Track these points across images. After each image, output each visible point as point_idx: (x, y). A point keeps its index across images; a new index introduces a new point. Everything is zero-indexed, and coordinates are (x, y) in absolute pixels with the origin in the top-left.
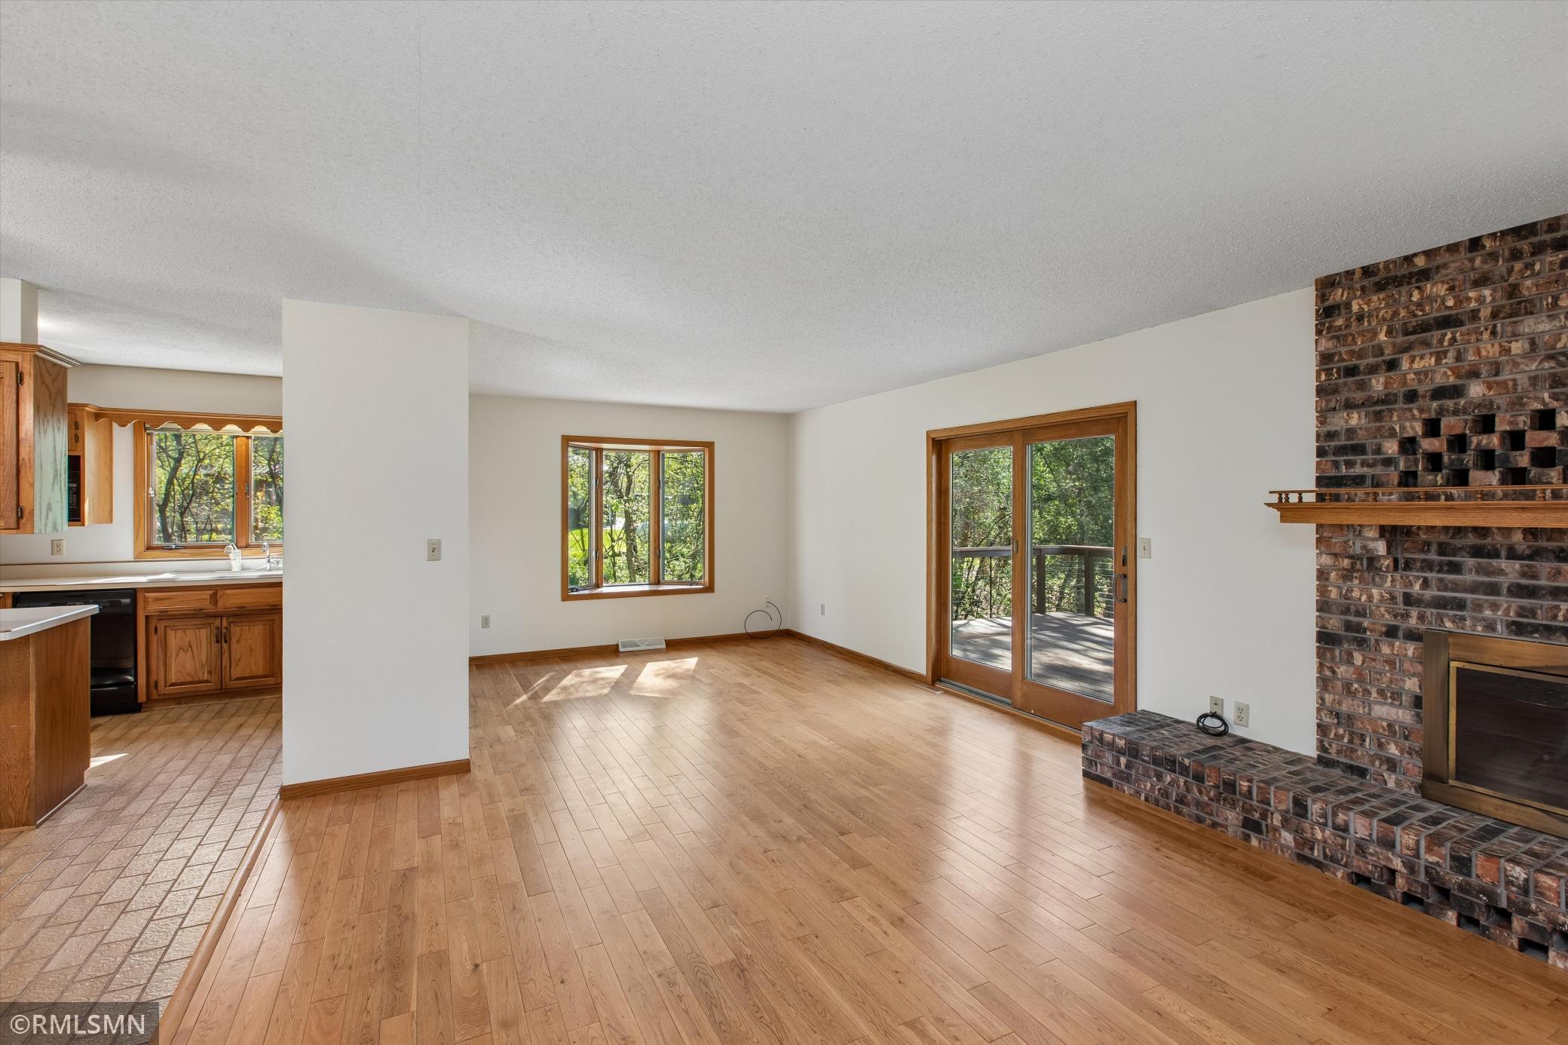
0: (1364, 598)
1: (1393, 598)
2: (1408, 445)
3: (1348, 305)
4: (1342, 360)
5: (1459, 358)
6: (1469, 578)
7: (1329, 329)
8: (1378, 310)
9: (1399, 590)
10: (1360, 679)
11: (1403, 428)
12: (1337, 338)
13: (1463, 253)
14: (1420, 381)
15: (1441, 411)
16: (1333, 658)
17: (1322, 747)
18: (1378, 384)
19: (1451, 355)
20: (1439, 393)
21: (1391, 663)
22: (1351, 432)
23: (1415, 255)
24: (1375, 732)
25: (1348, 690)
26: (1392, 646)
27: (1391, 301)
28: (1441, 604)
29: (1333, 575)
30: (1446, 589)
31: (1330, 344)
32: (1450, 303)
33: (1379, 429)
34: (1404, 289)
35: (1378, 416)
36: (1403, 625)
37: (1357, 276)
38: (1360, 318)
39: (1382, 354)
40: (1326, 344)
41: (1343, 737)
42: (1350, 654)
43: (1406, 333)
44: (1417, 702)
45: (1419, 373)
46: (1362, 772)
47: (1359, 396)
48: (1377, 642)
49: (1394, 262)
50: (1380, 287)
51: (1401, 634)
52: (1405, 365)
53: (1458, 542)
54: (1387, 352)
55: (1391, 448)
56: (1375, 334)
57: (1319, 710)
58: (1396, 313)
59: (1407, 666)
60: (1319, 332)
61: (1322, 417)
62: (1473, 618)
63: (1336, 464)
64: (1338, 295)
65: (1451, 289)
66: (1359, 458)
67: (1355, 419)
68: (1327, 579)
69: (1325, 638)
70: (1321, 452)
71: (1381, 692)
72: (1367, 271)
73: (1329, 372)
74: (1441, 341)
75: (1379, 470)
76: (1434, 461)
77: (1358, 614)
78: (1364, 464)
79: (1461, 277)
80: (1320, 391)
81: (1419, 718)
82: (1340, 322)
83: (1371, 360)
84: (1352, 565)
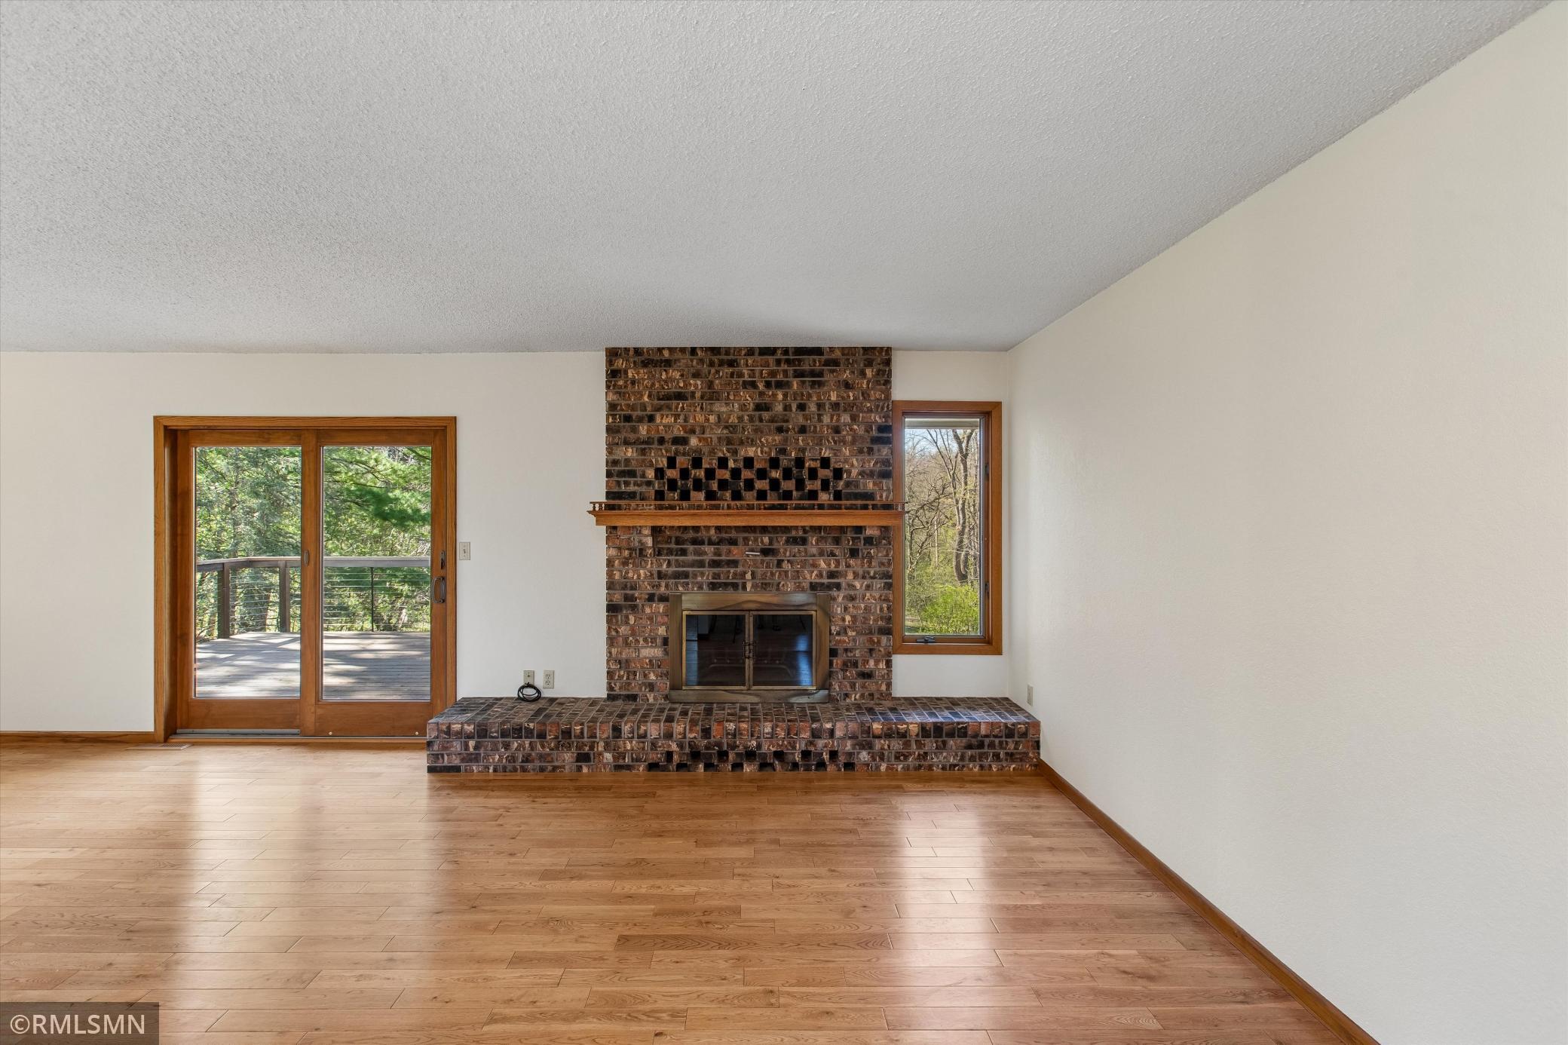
0: (635, 577)
1: (652, 575)
2: (660, 473)
3: (626, 372)
4: (622, 410)
5: (686, 420)
6: (691, 558)
7: (614, 385)
8: (644, 379)
9: (655, 569)
10: (633, 634)
11: (657, 461)
12: (620, 393)
13: (688, 355)
14: (666, 432)
15: (677, 453)
16: (617, 621)
17: (610, 688)
18: (643, 430)
19: (682, 417)
20: (677, 441)
21: (650, 619)
22: (627, 461)
23: (663, 348)
24: (642, 667)
25: (627, 644)
26: (651, 607)
27: (652, 377)
28: (677, 576)
29: (617, 562)
30: (679, 567)
31: (615, 397)
32: (682, 385)
33: (643, 461)
34: (658, 369)
35: (643, 452)
36: (658, 593)
37: (631, 353)
38: (633, 383)
39: (646, 410)
40: (612, 397)
41: (623, 676)
42: (627, 617)
43: (659, 399)
44: (665, 641)
45: (667, 427)
46: (633, 698)
47: (632, 437)
48: (643, 605)
49: (652, 349)
50: (645, 364)
51: (656, 599)
52: (658, 420)
53: (686, 536)
54: (648, 409)
55: (650, 474)
56: (642, 396)
57: (608, 661)
58: (653, 385)
59: (659, 619)
60: (608, 387)
61: (610, 449)
62: (693, 582)
63: (618, 483)
64: (620, 363)
65: (682, 375)
66: (632, 480)
67: (630, 452)
68: (613, 566)
69: (612, 609)
70: (609, 474)
71: (646, 640)
72: (638, 351)
73: (614, 418)
74: (677, 408)
75: (644, 489)
76: (672, 485)
77: (633, 588)
78: (635, 484)
79: (686, 369)
80: (610, 430)
81: (666, 652)
82: (621, 383)
83: (639, 413)
84: (631, 554)
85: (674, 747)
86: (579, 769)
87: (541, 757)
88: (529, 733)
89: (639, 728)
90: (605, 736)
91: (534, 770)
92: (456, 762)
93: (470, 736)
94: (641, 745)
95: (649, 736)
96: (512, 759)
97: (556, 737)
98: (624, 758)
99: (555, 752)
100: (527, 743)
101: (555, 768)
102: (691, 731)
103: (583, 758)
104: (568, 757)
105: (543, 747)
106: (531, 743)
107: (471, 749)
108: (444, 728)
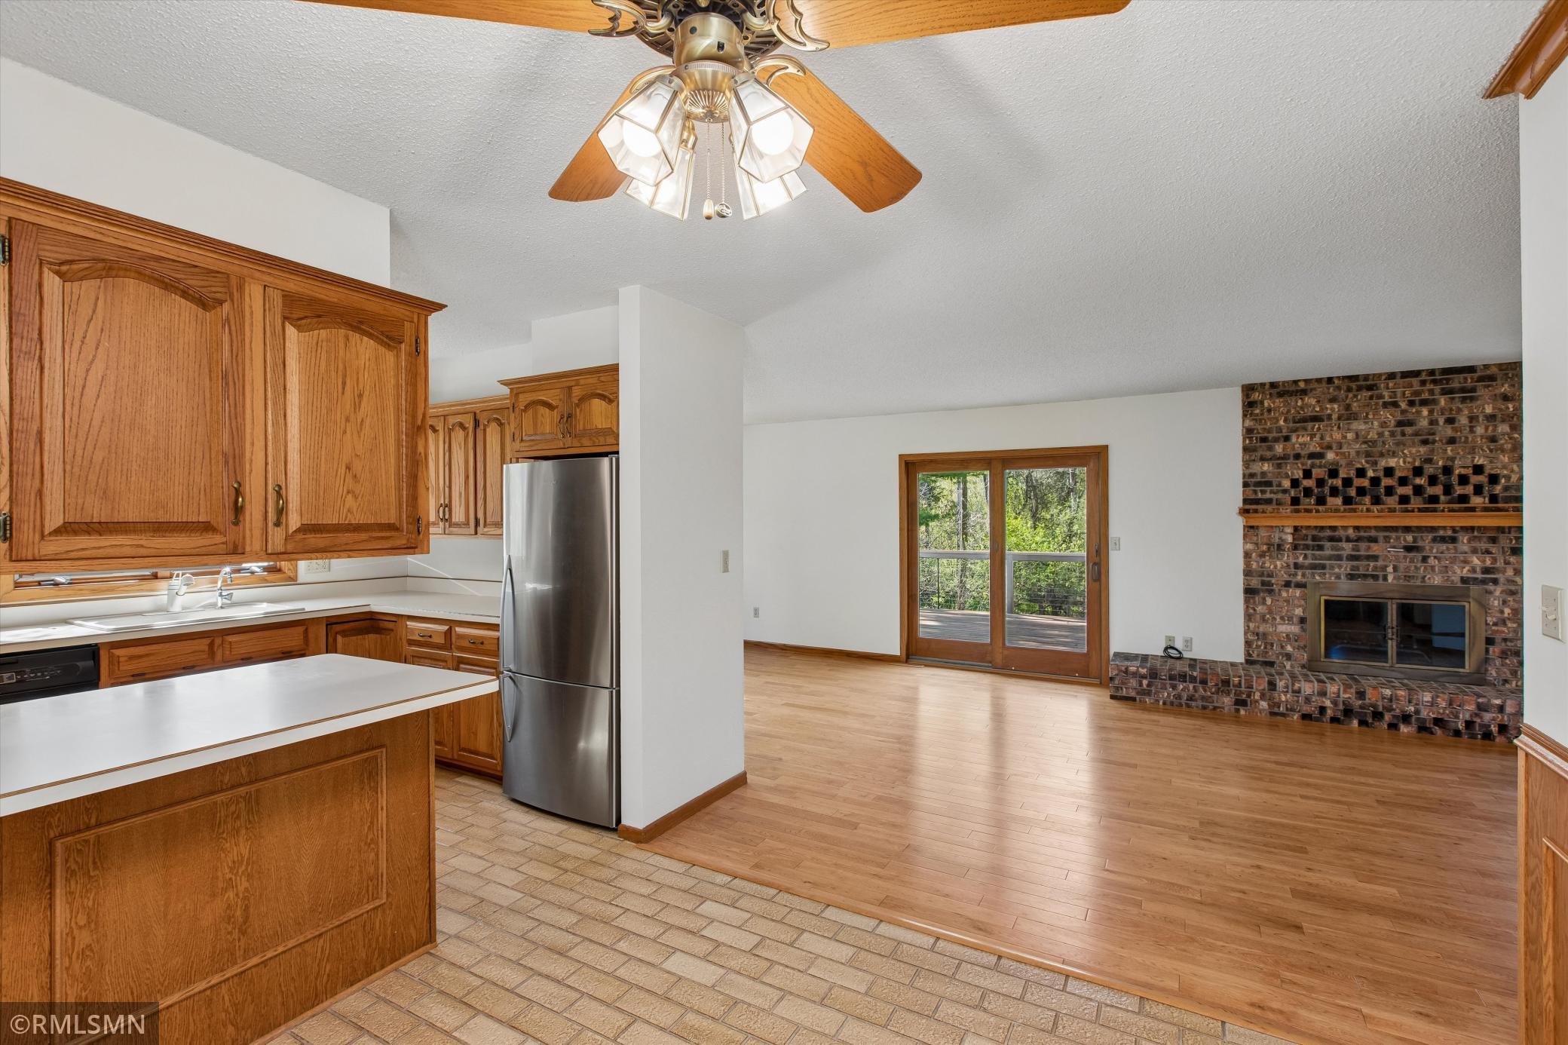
0: (1272, 567)
1: (1288, 566)
2: (1295, 483)
3: (1262, 403)
4: (1259, 433)
5: (1322, 438)
6: (1328, 552)
7: (1251, 414)
8: (1279, 407)
9: (1292, 561)
10: (1270, 612)
11: (1292, 473)
12: (1256, 420)
13: (1324, 385)
14: (1302, 449)
15: (1313, 466)
16: (1254, 602)
17: (1248, 654)
18: (1279, 448)
19: (1318, 436)
20: (1312, 456)
21: (1287, 601)
22: (1264, 474)
23: (1299, 381)
24: (1279, 640)
25: (1264, 619)
26: (1288, 592)
27: (1286, 402)
28: (1314, 567)
29: (1254, 554)
30: (1316, 559)
31: (1252, 423)
32: (1318, 409)
33: (1279, 473)
34: (1294, 398)
35: (1279, 466)
36: (1294, 580)
37: (1267, 387)
38: (1269, 411)
39: (1281, 432)
40: (1248, 423)
41: (1260, 646)
42: (1264, 599)
43: (1294, 422)
44: (1302, 620)
45: (1302, 445)
46: (1271, 664)
47: (1268, 454)
48: (1280, 590)
49: (1288, 382)
50: (1280, 395)
51: (1293, 585)
52: (1294, 440)
53: (1321, 534)
54: (1284, 431)
55: (1287, 484)
56: (1278, 421)
57: (1246, 633)
58: (1289, 411)
59: (1296, 602)
60: (1245, 416)
61: (1246, 464)
62: (1330, 573)
63: (1255, 492)
64: (1256, 396)
65: (1318, 402)
66: (1268, 489)
67: (1266, 467)
68: (1250, 557)
69: (1249, 592)
70: (1245, 485)
71: (1282, 618)
72: (1273, 385)
73: (1251, 439)
74: (1313, 428)
75: (1280, 496)
76: (1308, 492)
77: (1269, 576)
78: (1272, 492)
79: (1323, 396)
80: (1245, 449)
81: (1303, 630)
82: (1257, 411)
83: (1275, 434)
84: (1269, 549)
85: (1328, 703)
86: (1238, 711)
87: (1203, 698)
88: (1193, 679)
89: (1293, 685)
90: (1261, 688)
91: (1197, 707)
92: (1133, 694)
93: (1144, 677)
94: (1296, 698)
95: (1302, 692)
96: (1179, 697)
97: (1217, 685)
98: (1279, 707)
99: (1215, 696)
100: (1191, 687)
101: (1215, 708)
102: (1345, 692)
103: (1240, 703)
104: (1227, 701)
105: (1205, 691)
106: (1194, 687)
107: (1145, 686)
108: (1123, 668)
